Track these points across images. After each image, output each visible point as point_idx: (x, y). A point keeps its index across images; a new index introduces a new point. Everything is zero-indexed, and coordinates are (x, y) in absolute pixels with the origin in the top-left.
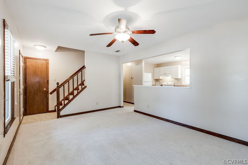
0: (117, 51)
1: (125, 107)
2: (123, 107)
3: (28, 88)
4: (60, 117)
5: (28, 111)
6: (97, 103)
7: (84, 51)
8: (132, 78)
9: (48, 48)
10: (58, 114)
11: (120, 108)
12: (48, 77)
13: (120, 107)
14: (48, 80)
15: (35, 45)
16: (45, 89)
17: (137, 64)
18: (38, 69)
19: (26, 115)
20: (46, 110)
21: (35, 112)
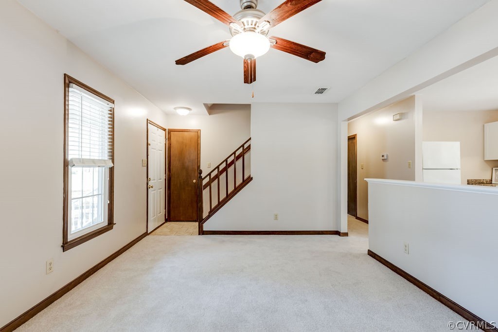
0: (321, 91)
1: (352, 237)
2: (346, 234)
3: (172, 179)
4: (203, 234)
5: (172, 214)
6: (276, 216)
7: (250, 105)
8: (385, 157)
9: (195, 110)
10: (200, 227)
11: (337, 237)
12: (199, 159)
13: (337, 233)
14: (200, 166)
15: (175, 108)
16: (194, 181)
17: (398, 117)
18: (186, 146)
19: (170, 221)
20: (196, 217)
21: (182, 219)
